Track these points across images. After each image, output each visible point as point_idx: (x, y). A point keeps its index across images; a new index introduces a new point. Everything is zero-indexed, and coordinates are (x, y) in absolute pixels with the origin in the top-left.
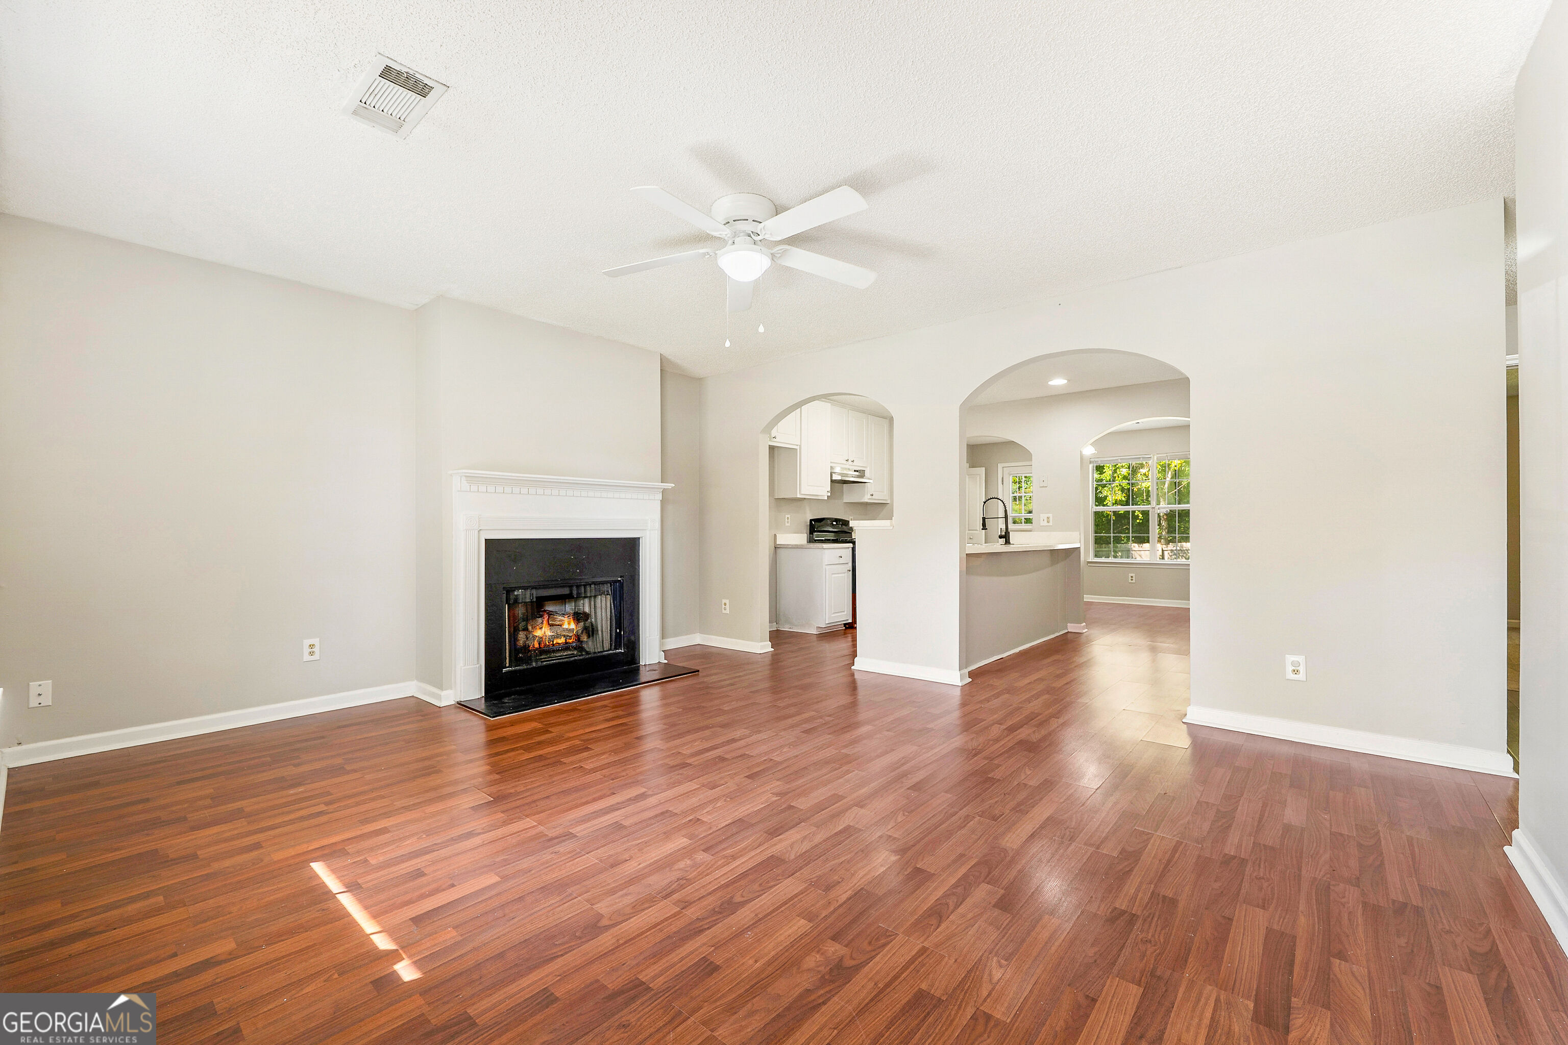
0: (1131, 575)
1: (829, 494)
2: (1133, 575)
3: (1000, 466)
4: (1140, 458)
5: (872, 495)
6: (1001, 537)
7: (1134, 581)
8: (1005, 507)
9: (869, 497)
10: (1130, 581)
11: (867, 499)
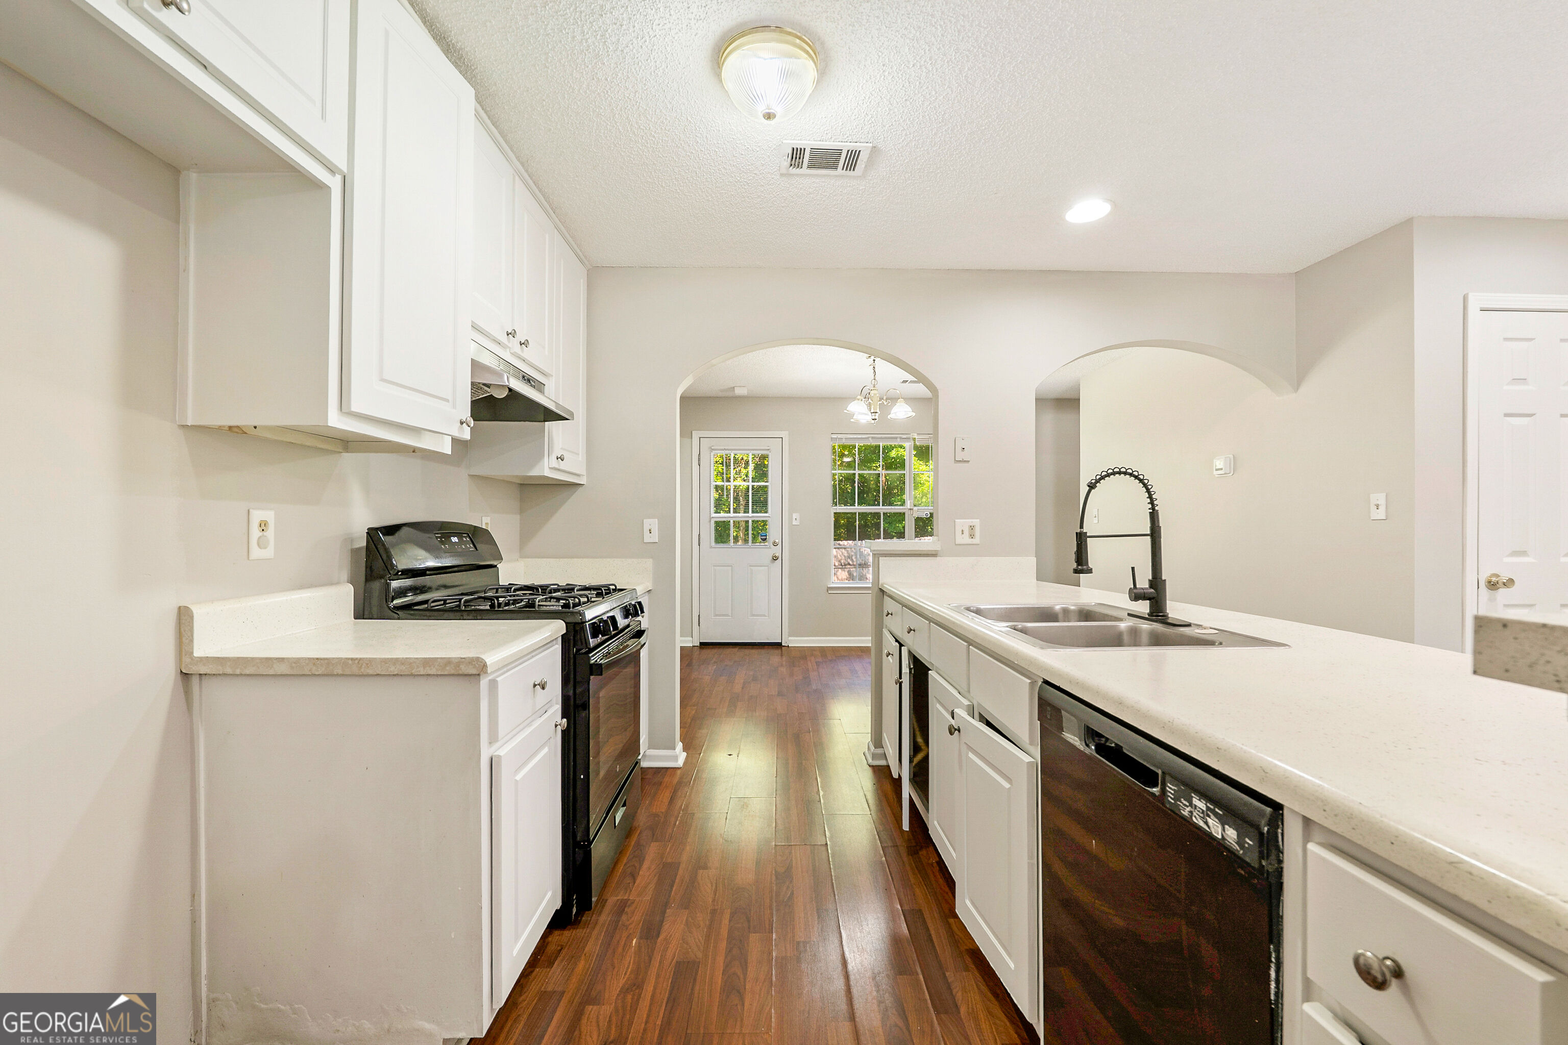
1: (466, 434)
5: (560, 461)
8: (1152, 503)
9: (554, 462)
11: (547, 467)
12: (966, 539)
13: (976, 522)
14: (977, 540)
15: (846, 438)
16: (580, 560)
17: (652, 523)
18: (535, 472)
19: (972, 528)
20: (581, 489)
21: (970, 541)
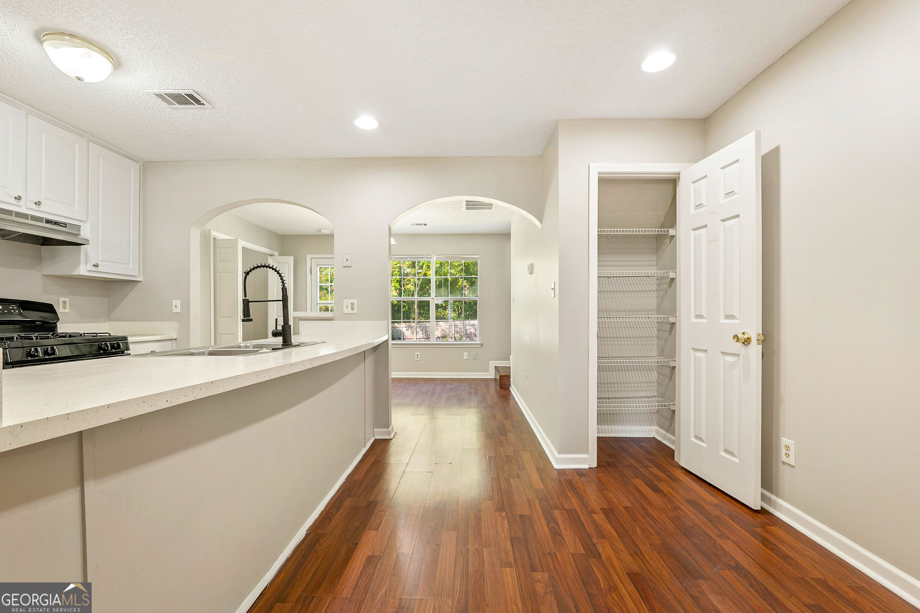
0: (417, 353)
2: (418, 353)
3: (309, 257)
4: (423, 257)
5: (96, 266)
6: (275, 334)
7: (419, 359)
8: (283, 282)
9: (90, 267)
10: (416, 359)
11: (83, 270)
12: (349, 311)
13: (355, 301)
14: (355, 311)
15: (394, 258)
16: (136, 322)
17: (177, 302)
18: (75, 273)
19: (352, 304)
20: (140, 283)
21: (351, 312)
